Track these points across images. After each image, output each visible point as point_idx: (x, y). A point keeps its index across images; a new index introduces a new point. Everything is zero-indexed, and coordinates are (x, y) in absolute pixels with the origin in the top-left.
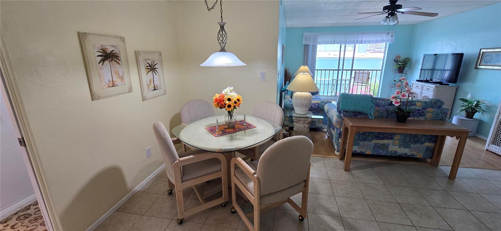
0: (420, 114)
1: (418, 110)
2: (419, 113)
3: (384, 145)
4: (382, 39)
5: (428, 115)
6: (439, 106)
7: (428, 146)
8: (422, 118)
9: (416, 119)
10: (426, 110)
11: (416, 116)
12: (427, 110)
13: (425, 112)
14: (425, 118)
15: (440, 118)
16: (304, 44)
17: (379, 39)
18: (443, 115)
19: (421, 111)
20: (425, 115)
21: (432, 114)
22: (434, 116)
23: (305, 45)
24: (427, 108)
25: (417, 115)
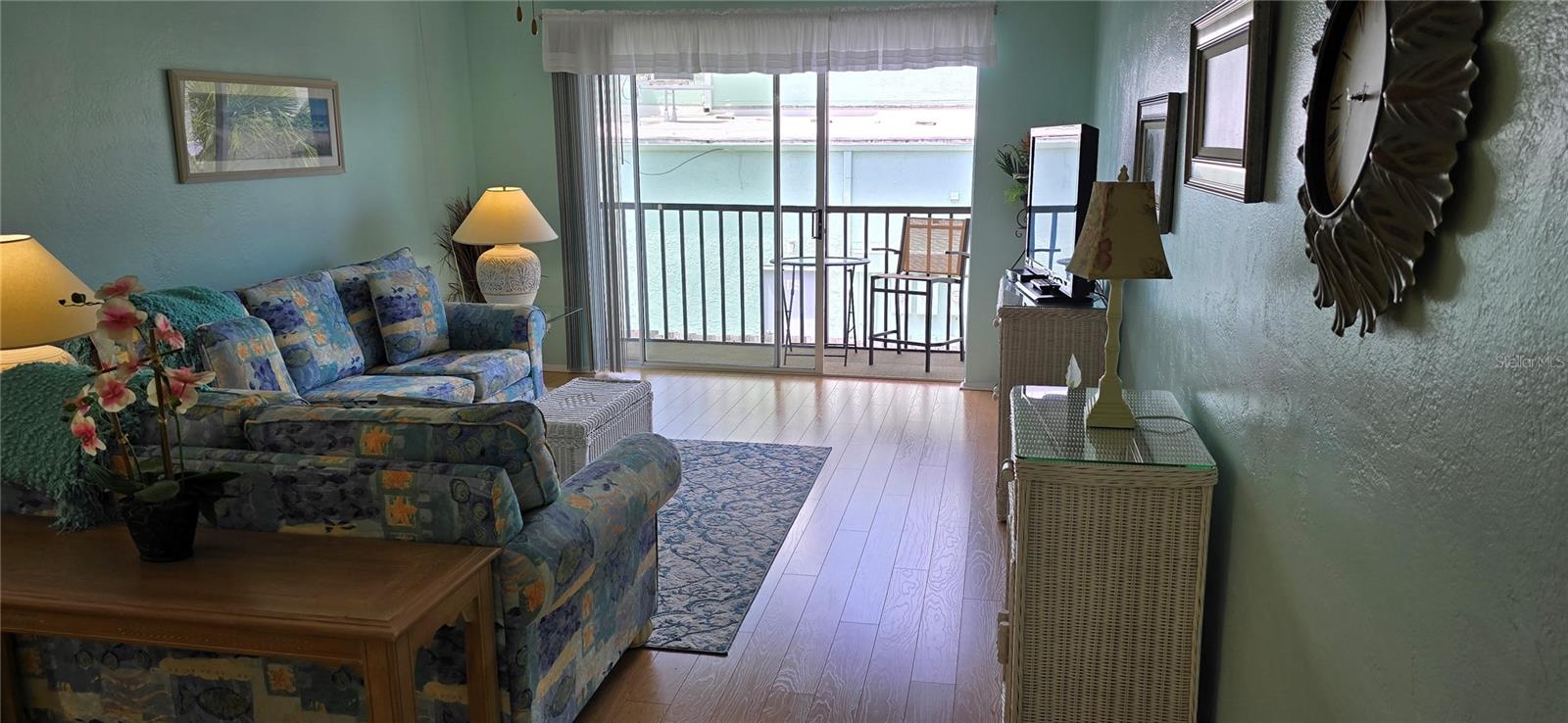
0: (354, 506)
1: (336, 479)
2: (343, 494)
3: (221, 690)
4: (933, 47)
5: (398, 512)
6: (483, 452)
7: (444, 705)
8: (367, 529)
9: (338, 531)
10: (372, 478)
11: (332, 512)
12: (379, 483)
13: (373, 489)
14: (385, 524)
15: (459, 527)
16: (548, 67)
17: (918, 45)
18: (467, 508)
19: (350, 486)
20: (378, 511)
21: (413, 502)
22: (427, 515)
23: (555, 75)
24: (384, 467)
25: (340, 509)
